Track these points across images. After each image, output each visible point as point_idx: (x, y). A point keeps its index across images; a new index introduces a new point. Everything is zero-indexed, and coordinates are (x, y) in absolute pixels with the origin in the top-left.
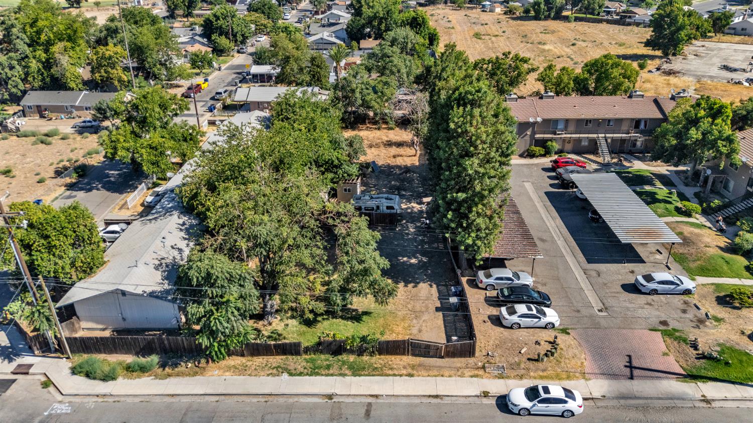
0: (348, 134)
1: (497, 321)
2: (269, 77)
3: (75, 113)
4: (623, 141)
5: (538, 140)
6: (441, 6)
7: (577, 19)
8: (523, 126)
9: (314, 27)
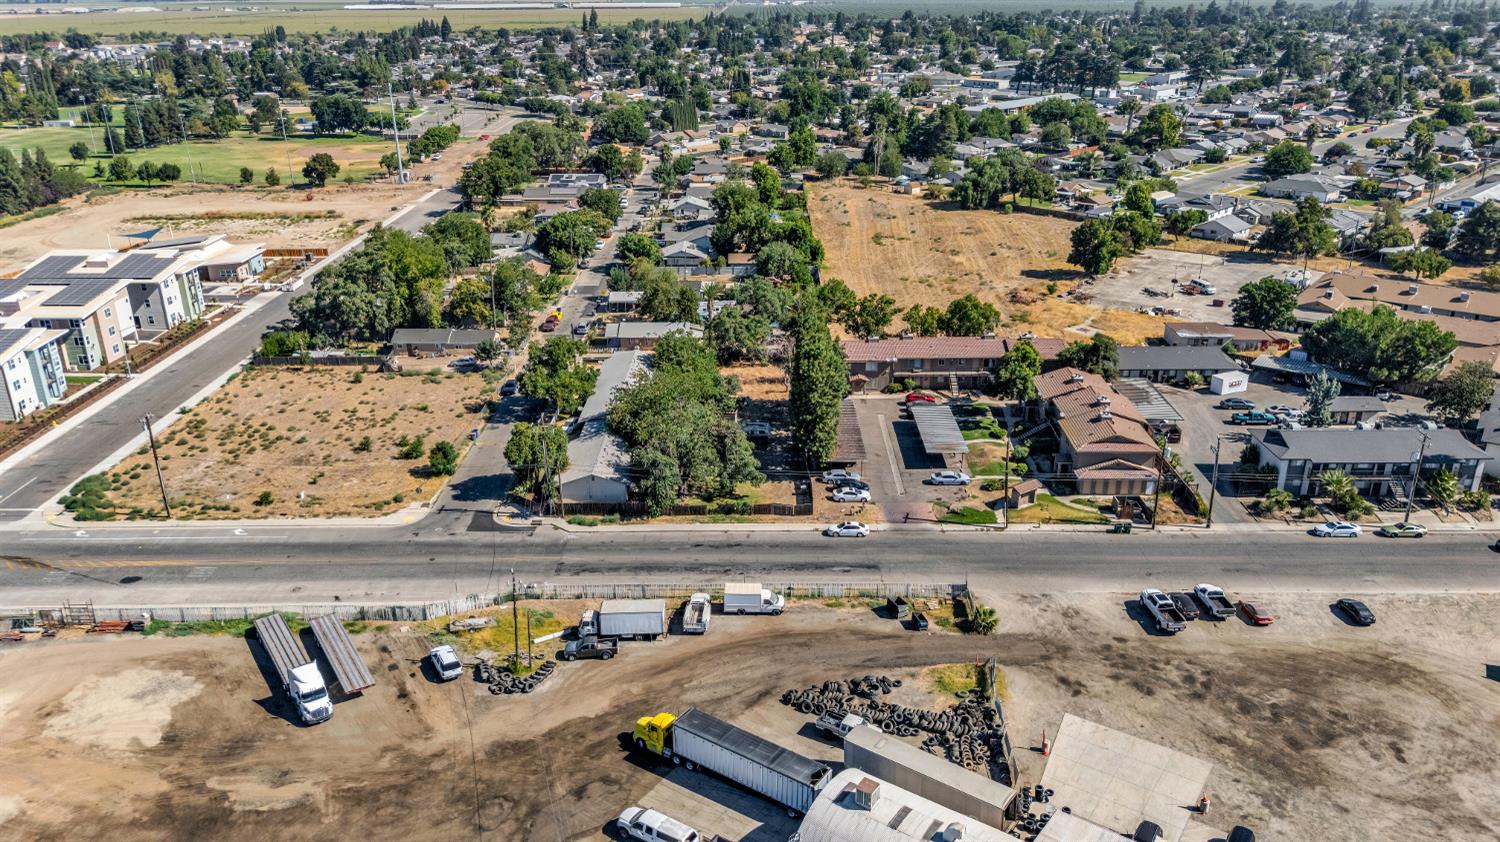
0: (725, 372)
1: (831, 499)
2: (629, 306)
3: (445, 351)
4: (975, 378)
5: (897, 377)
6: (838, 180)
7: (1017, 209)
8: (882, 365)
9: (667, 229)
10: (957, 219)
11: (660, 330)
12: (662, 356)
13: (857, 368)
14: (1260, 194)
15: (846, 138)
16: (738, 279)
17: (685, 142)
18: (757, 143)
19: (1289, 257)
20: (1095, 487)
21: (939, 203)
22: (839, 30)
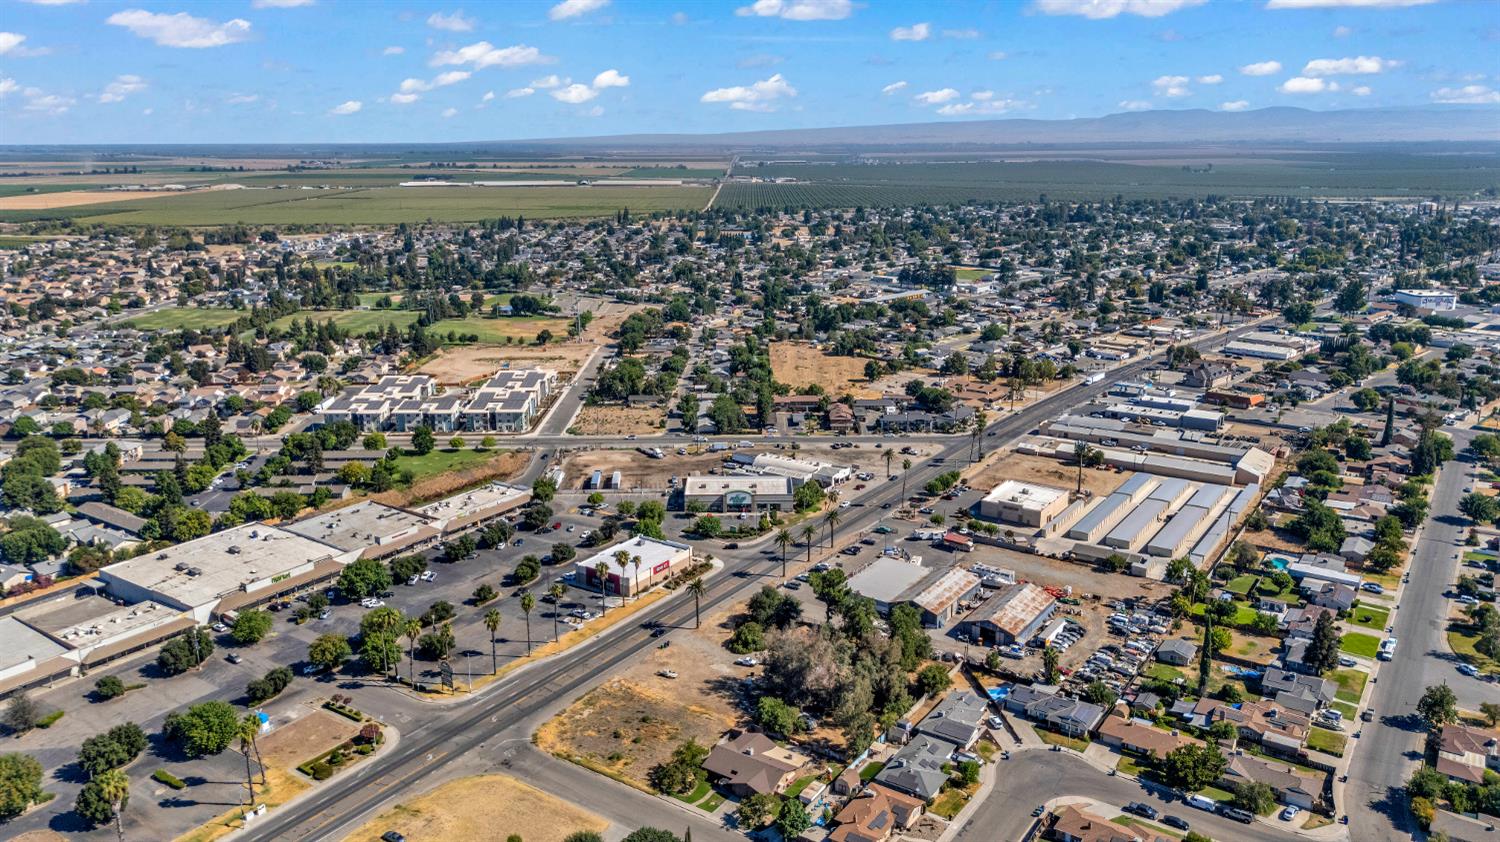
1: (767, 431)
2: (702, 389)
3: (647, 402)
4: (812, 407)
5: (792, 407)
6: (785, 342)
7: (860, 355)
8: (786, 404)
9: (710, 364)
10: (833, 359)
11: (715, 396)
12: (717, 400)
13: (778, 404)
14: (970, 349)
15: (793, 318)
16: (740, 380)
17: (710, 320)
18: (747, 322)
19: (949, 375)
20: (835, 428)
21: (826, 352)
22: (807, 220)
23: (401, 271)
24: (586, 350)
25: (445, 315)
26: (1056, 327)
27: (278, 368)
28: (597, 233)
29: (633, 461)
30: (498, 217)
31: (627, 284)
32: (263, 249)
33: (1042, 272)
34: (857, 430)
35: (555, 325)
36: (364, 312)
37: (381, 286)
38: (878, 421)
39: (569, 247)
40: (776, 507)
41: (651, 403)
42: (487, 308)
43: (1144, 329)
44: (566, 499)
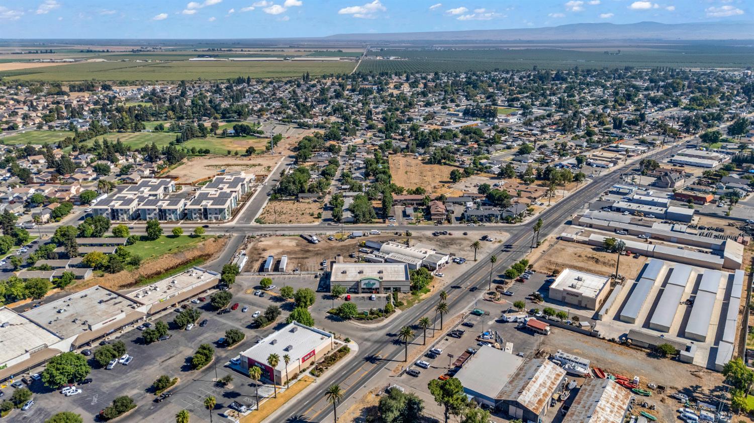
0: (370, 202)
1: (389, 221)
2: (347, 189)
3: (310, 198)
4: (419, 203)
5: (405, 203)
6: (399, 154)
7: (445, 164)
8: (401, 200)
9: (352, 170)
10: (428, 167)
11: (355, 194)
12: (356, 198)
13: (396, 201)
14: (513, 160)
15: (403, 139)
16: (371, 183)
17: (353, 140)
18: (375, 141)
19: (504, 178)
20: (434, 219)
21: (425, 162)
22: (408, 79)
23: (173, 109)
24: (276, 159)
25: (193, 136)
26: (564, 145)
27: (77, 172)
28: (291, 86)
29: (297, 245)
30: (236, 77)
31: (305, 117)
32: (101, 94)
33: (545, 110)
34: (449, 221)
35: (259, 142)
36: (148, 133)
37: (161, 118)
38: (463, 214)
39: (274, 94)
40: (397, 290)
41: (313, 199)
42: (219, 131)
43: (616, 147)
44: (245, 280)
